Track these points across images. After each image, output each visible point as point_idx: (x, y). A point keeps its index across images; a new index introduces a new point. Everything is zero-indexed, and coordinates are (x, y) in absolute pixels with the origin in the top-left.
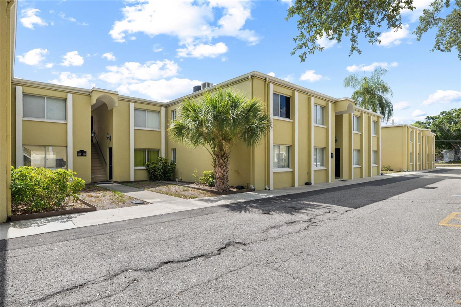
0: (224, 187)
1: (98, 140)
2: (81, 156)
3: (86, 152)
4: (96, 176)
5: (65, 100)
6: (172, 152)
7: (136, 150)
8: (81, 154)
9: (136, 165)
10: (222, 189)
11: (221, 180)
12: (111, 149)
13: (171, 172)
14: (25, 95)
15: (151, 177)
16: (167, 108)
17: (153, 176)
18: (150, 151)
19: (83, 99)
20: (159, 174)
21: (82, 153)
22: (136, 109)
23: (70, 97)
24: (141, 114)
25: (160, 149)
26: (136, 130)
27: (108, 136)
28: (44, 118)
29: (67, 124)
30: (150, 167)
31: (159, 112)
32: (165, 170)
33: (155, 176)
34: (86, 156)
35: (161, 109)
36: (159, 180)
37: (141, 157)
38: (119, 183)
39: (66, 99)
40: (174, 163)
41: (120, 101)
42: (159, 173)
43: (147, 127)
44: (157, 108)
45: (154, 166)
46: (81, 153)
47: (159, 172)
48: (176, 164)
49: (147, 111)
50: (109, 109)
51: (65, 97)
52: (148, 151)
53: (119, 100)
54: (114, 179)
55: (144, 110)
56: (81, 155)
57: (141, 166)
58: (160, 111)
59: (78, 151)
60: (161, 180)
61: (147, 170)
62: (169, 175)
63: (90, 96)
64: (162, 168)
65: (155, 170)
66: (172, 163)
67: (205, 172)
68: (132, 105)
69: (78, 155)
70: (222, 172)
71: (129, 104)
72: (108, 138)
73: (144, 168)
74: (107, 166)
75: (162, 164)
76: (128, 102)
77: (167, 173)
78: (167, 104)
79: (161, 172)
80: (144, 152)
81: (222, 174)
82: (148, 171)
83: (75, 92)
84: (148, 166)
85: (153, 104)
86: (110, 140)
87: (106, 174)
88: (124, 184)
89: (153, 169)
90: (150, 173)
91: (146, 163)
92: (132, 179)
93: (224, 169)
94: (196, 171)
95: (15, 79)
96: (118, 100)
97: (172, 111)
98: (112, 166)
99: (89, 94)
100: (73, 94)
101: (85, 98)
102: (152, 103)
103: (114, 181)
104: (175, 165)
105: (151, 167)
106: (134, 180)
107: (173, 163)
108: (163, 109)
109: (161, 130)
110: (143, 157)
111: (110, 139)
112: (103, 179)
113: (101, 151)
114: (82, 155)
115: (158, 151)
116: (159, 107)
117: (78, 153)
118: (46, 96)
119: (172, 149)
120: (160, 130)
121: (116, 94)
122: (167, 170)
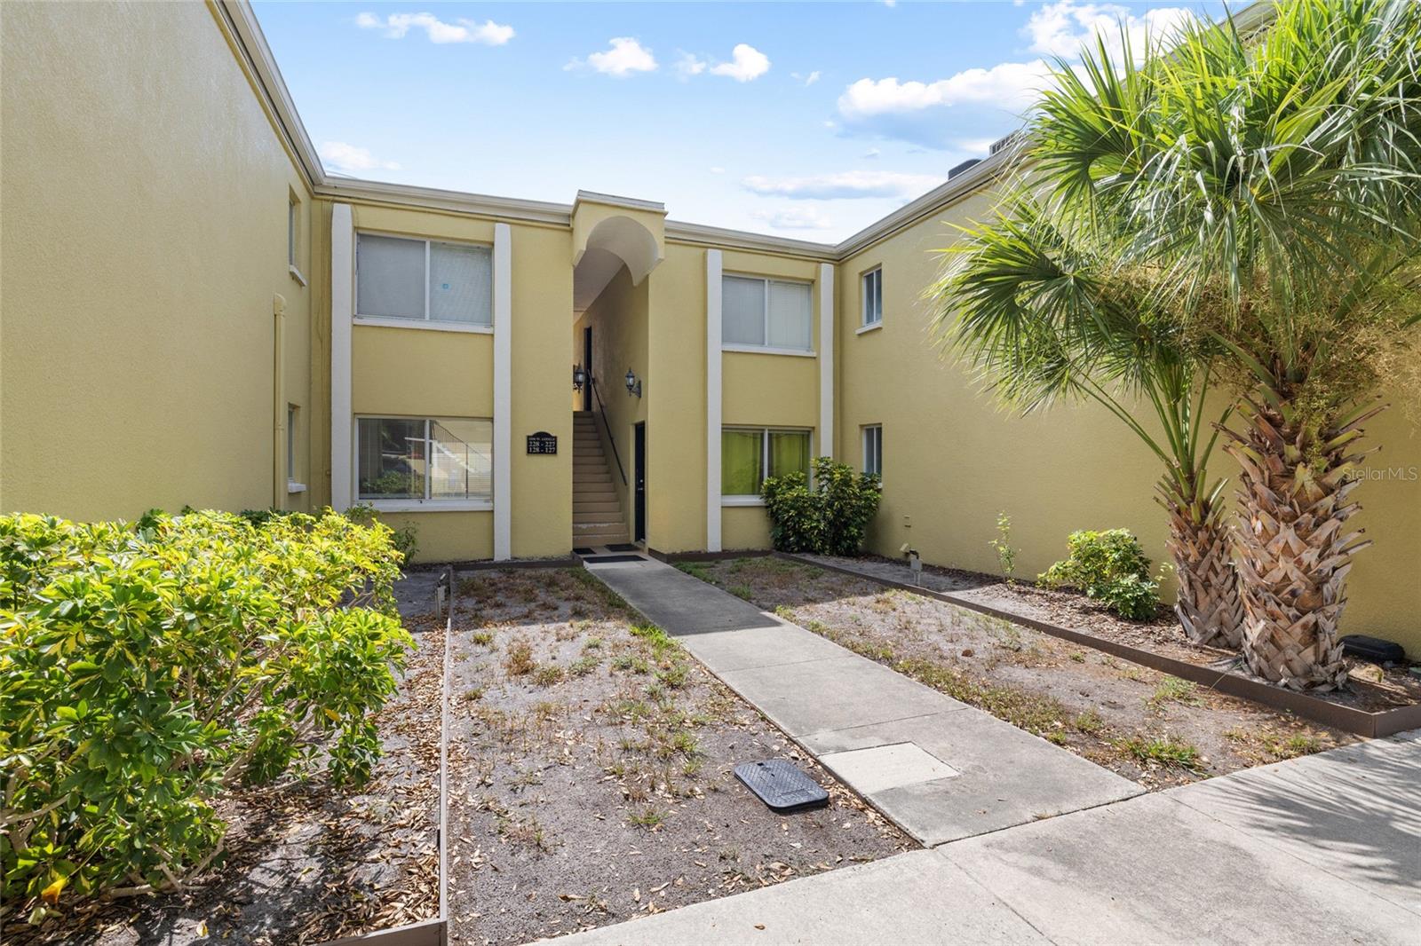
0: (1311, 659)
1: (603, 403)
2: (540, 453)
3: (556, 438)
4: (592, 525)
5: (487, 250)
6: (861, 439)
7: (728, 431)
8: (541, 448)
9: (727, 490)
10: (1299, 670)
11: (1293, 612)
12: (640, 430)
13: (863, 518)
14: (364, 236)
15: (785, 538)
16: (840, 265)
17: (790, 533)
18: (778, 436)
19: (545, 242)
20: (816, 527)
21: (542, 444)
22: (729, 276)
23: (503, 236)
24: (748, 292)
25: (813, 428)
26: (729, 357)
27: (631, 380)
28: (421, 316)
29: (492, 335)
30: (779, 498)
31: (811, 284)
32: (840, 512)
33: (801, 535)
34: (555, 452)
35: (818, 272)
36: (816, 553)
37: (744, 458)
38: (671, 559)
39: (492, 244)
40: (872, 481)
41: (673, 247)
42: (816, 523)
43: (766, 343)
44: (803, 270)
45: (798, 496)
46: (538, 444)
47: (818, 521)
48: (880, 486)
49: (766, 282)
50: (636, 281)
51: (487, 240)
52: (770, 435)
53: (670, 241)
54: (651, 541)
55: (757, 279)
56: (538, 450)
57: (743, 493)
58: (813, 282)
59: (531, 434)
60: (823, 551)
61: (767, 507)
62: (855, 531)
63: (571, 231)
64: (830, 505)
65: (802, 508)
66: (864, 485)
67: (1078, 537)
68: (716, 259)
69: (530, 451)
70: (1310, 556)
71: (705, 256)
72: (630, 387)
73: (755, 500)
74: (628, 489)
75: (825, 489)
76: (702, 250)
77: (846, 525)
78: (843, 248)
79: (824, 518)
80: (755, 438)
81: (1305, 573)
82: (773, 513)
83: (522, 215)
84: (771, 492)
85: (792, 252)
86: (639, 394)
87: (625, 519)
88: (685, 564)
89: (792, 507)
90: (777, 520)
91: (765, 484)
92: (714, 545)
93: (1324, 537)
94: (1004, 525)
95: (331, 181)
96: (666, 243)
97: (861, 274)
98: (643, 491)
99: (565, 221)
100: (514, 227)
101: (554, 238)
102: (789, 248)
103: (650, 549)
104: (879, 491)
105: (786, 499)
106: (720, 550)
107: (869, 482)
108: (827, 271)
109: (819, 353)
110: (751, 457)
111: (638, 390)
112: (616, 538)
113: (612, 439)
114: (543, 451)
115: (805, 436)
116: (810, 264)
117: (528, 444)
118: (429, 237)
119: (862, 426)
120: (814, 354)
121: (657, 212)
122: (848, 513)
